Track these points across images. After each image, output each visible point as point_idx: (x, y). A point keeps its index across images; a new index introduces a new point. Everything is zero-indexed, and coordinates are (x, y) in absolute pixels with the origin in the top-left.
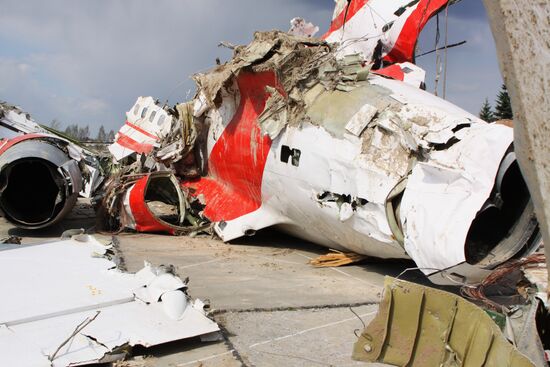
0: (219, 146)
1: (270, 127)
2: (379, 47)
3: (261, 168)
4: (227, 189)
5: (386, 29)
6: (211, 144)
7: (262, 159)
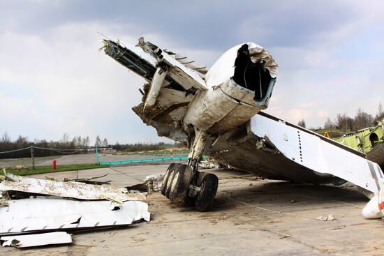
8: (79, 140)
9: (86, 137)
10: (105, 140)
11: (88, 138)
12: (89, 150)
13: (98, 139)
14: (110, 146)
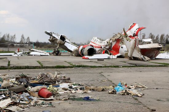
0: (114, 47)
1: (120, 45)
2: (134, 34)
3: (119, 49)
4: (115, 52)
5: (135, 31)
6: (113, 46)
7: (119, 48)
8: (8, 36)
9: (13, 35)
10: (28, 38)
11: (15, 35)
12: (15, 45)
13: (23, 37)
14: (31, 43)
